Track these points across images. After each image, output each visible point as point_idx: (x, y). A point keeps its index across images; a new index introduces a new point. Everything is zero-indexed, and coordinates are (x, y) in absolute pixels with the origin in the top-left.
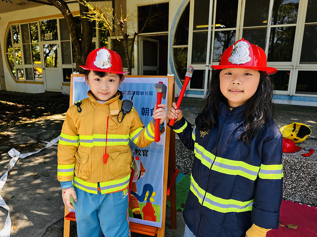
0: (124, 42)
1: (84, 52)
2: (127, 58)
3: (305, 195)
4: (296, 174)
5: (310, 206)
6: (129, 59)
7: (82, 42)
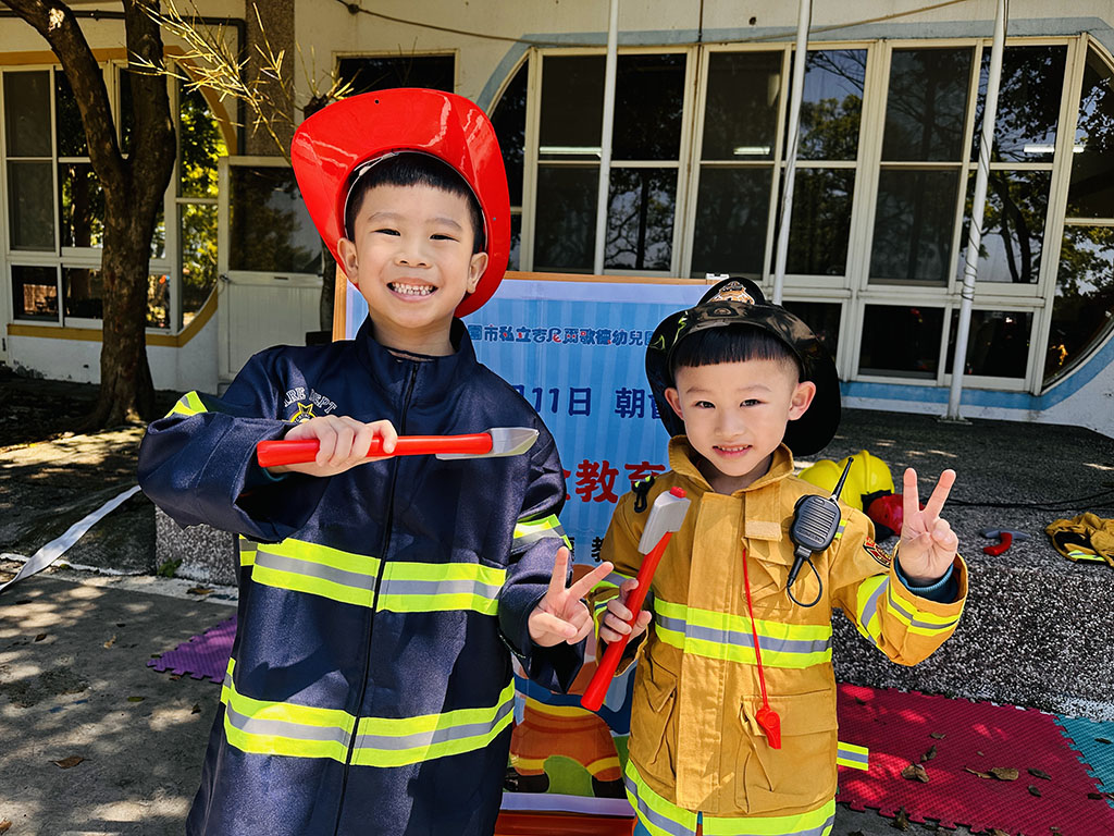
1: (140, 206)
3: (1005, 677)
4: (979, 612)
5: (1023, 709)
7: (134, 164)
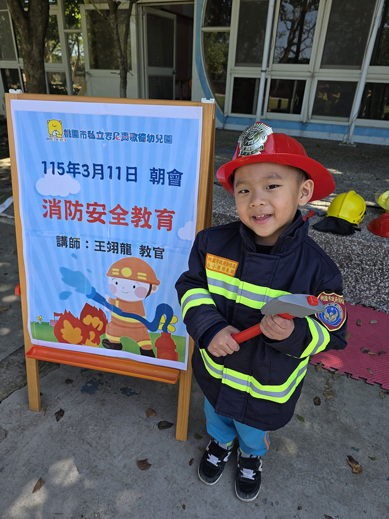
0: (111, 17)
1: (37, 37)
2: (119, 51)
6: (121, 53)
7: (31, 14)
